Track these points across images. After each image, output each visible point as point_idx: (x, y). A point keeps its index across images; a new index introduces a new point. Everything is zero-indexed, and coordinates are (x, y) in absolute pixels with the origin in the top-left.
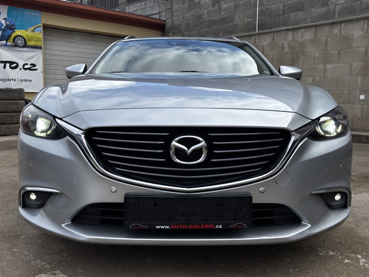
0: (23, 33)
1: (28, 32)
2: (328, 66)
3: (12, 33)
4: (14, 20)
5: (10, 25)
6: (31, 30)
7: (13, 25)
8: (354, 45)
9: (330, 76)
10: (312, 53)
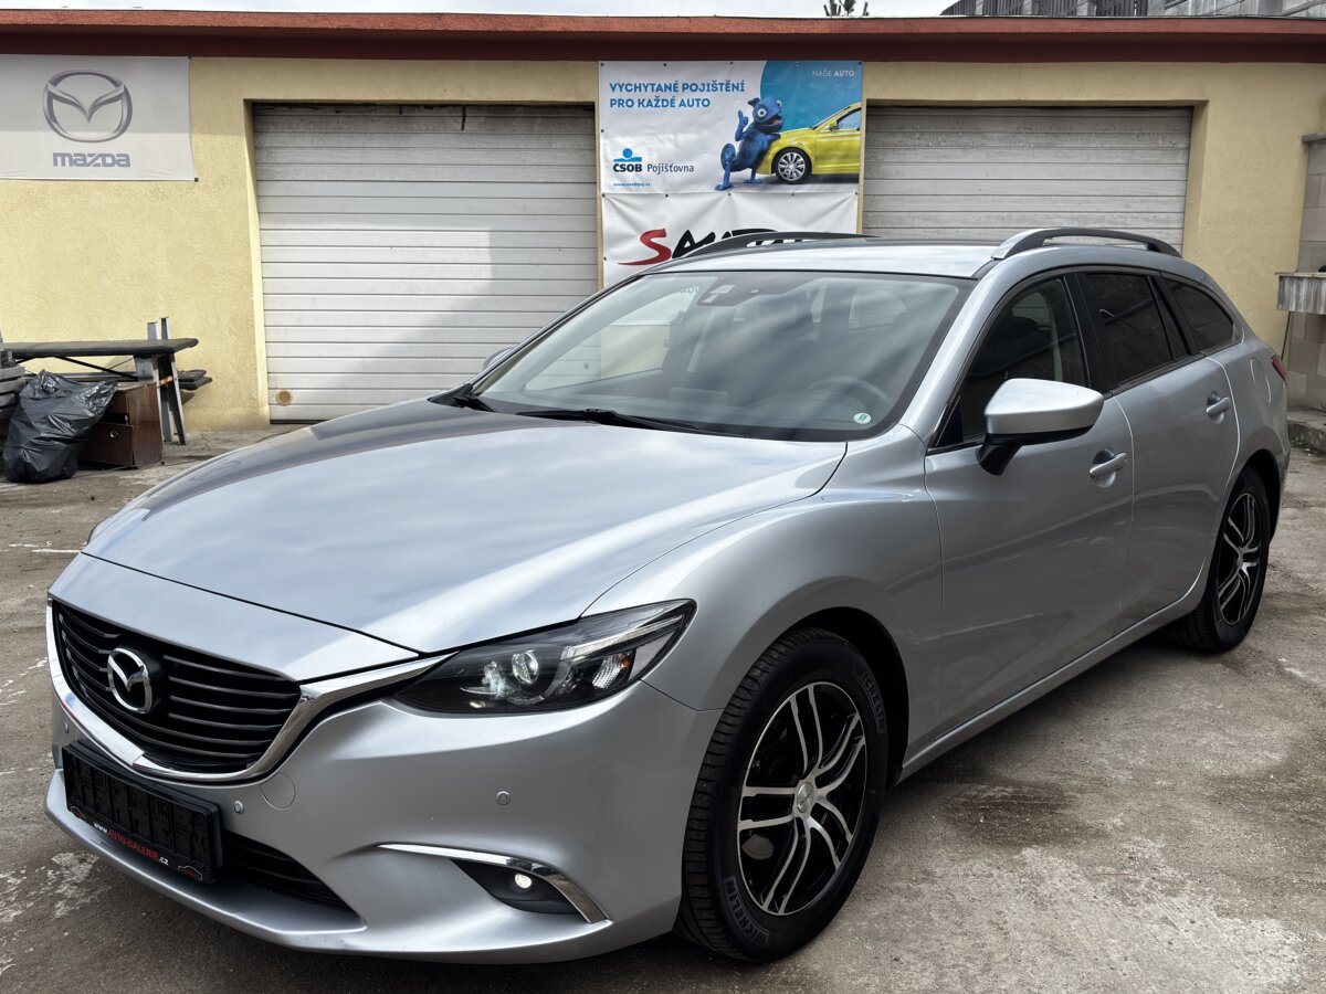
0: (805, 139)
1: (819, 133)
3: (770, 142)
4: (778, 102)
5: (768, 118)
6: (828, 126)
7: (777, 117)
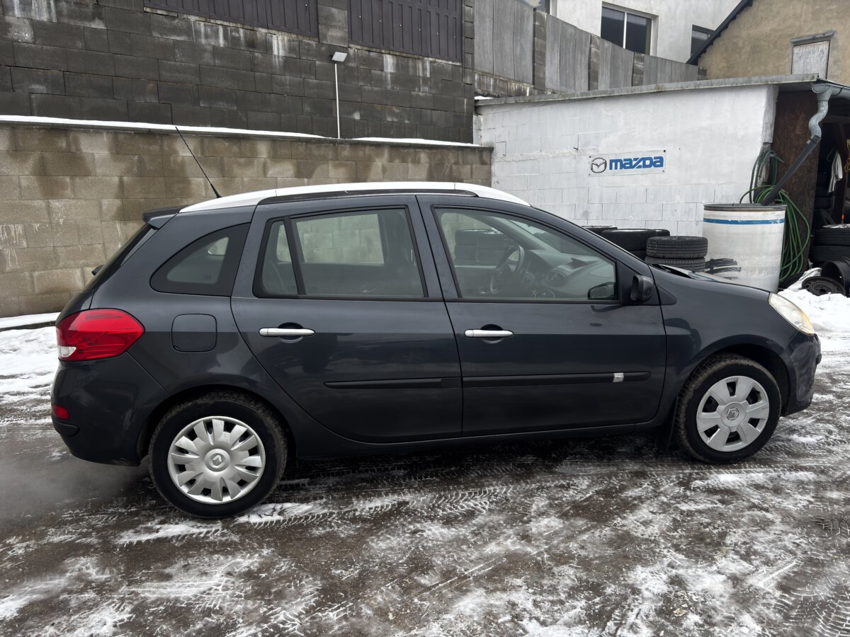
2: (55, 204)
8: (99, 171)
9: (61, 221)
10: (14, 178)
